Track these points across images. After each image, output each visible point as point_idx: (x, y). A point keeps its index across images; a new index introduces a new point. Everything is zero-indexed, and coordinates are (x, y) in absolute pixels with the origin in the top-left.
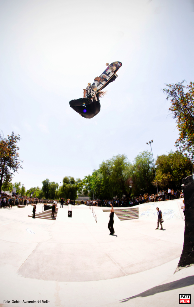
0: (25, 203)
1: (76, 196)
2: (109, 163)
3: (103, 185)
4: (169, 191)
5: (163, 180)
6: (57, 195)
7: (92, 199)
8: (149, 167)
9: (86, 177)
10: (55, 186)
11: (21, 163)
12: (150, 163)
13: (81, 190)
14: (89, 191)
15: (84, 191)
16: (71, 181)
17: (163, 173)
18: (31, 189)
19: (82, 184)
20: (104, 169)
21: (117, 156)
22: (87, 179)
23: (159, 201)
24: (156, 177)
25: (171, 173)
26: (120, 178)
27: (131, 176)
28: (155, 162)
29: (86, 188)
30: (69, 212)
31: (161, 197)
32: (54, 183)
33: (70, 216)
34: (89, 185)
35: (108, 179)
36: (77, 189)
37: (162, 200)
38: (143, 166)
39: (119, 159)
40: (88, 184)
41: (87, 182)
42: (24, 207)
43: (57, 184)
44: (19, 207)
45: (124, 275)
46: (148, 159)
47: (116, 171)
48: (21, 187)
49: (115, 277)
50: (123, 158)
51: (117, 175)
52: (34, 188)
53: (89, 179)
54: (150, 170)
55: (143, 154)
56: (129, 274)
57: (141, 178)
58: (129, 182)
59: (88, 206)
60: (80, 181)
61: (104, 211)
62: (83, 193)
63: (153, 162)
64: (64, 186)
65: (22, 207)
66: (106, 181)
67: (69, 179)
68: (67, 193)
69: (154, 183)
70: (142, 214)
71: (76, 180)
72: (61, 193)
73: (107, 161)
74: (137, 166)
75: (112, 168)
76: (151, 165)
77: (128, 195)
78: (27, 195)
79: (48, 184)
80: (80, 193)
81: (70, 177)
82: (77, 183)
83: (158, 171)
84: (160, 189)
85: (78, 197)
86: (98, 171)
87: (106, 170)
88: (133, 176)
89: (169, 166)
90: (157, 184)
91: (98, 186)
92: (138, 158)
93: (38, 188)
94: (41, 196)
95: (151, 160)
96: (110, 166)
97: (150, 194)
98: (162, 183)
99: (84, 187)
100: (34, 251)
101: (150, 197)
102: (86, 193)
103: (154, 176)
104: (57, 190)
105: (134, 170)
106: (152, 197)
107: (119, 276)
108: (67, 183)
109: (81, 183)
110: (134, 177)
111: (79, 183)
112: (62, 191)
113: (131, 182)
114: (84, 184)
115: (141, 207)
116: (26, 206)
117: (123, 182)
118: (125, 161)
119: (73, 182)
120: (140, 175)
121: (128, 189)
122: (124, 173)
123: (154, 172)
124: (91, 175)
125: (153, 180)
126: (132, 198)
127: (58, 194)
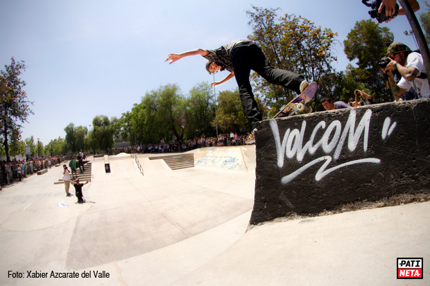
0: (46, 166)
1: (112, 142)
2: (155, 95)
3: (147, 125)
4: (232, 135)
5: (225, 121)
6: (86, 144)
7: (133, 144)
8: (208, 104)
9: (124, 114)
10: (83, 132)
11: (31, 107)
12: (210, 98)
13: (118, 133)
14: (128, 134)
15: (122, 134)
16: (103, 121)
17: (225, 113)
18: (50, 143)
19: (119, 125)
20: (148, 104)
21: (166, 87)
22: (125, 117)
23: (220, 146)
24: (217, 117)
25: (236, 114)
26: (169, 115)
27: (184, 113)
28: (216, 98)
29: (125, 129)
30: (106, 165)
31: (221, 141)
32: (81, 127)
33: (108, 170)
34: (129, 125)
35: (154, 117)
36: (112, 132)
37: (222, 146)
38: (200, 101)
39: (168, 90)
40: (126, 124)
41: (126, 121)
42: (46, 171)
43: (86, 128)
44: (39, 174)
45: (188, 237)
46: (208, 93)
47: (163, 106)
48: (35, 143)
49: (178, 241)
50: (175, 89)
51: (165, 111)
52: (55, 140)
53: (128, 117)
54: (209, 107)
55: (201, 86)
56: (193, 235)
57: (196, 115)
58: (181, 121)
59: (129, 155)
60: (115, 120)
61: (151, 159)
62: (121, 138)
63: (214, 98)
64: (95, 130)
65: (44, 173)
66: (152, 119)
67: (102, 119)
68: (100, 139)
69: (214, 124)
70: (199, 162)
71: (110, 119)
72: (91, 140)
73: (152, 92)
74: (193, 101)
75: (159, 101)
76: (210, 101)
77: (180, 138)
78: (45, 152)
79: (73, 132)
80: (117, 137)
81: (102, 116)
82: (112, 124)
83: (219, 109)
84: (220, 132)
85: (115, 143)
86: (140, 106)
87: (150, 104)
88: (186, 113)
89: (233, 105)
90: (216, 125)
91: (140, 125)
92: (194, 91)
93: (60, 139)
94: (65, 150)
95: (212, 95)
96: (157, 99)
97: (207, 137)
98: (223, 125)
99: (122, 129)
100: (75, 231)
101: (208, 141)
102: (125, 137)
103: (214, 115)
104: (86, 137)
105: (188, 106)
106: (211, 140)
107: (182, 239)
108: (99, 125)
109: (117, 123)
110: (188, 115)
111: (115, 124)
112: (93, 138)
113: (184, 120)
114: (122, 124)
115: (197, 153)
116: (49, 169)
117: (173, 121)
118: (177, 93)
119: (106, 122)
120: (196, 112)
121: (179, 130)
122: (174, 109)
123: (214, 110)
124: (130, 111)
125: (211, 120)
126: (185, 141)
127: (88, 143)
